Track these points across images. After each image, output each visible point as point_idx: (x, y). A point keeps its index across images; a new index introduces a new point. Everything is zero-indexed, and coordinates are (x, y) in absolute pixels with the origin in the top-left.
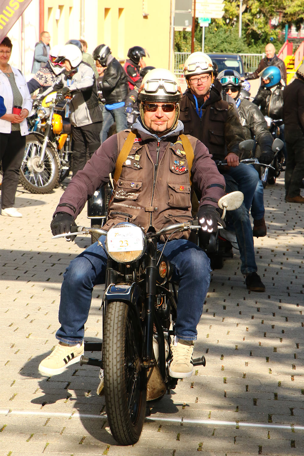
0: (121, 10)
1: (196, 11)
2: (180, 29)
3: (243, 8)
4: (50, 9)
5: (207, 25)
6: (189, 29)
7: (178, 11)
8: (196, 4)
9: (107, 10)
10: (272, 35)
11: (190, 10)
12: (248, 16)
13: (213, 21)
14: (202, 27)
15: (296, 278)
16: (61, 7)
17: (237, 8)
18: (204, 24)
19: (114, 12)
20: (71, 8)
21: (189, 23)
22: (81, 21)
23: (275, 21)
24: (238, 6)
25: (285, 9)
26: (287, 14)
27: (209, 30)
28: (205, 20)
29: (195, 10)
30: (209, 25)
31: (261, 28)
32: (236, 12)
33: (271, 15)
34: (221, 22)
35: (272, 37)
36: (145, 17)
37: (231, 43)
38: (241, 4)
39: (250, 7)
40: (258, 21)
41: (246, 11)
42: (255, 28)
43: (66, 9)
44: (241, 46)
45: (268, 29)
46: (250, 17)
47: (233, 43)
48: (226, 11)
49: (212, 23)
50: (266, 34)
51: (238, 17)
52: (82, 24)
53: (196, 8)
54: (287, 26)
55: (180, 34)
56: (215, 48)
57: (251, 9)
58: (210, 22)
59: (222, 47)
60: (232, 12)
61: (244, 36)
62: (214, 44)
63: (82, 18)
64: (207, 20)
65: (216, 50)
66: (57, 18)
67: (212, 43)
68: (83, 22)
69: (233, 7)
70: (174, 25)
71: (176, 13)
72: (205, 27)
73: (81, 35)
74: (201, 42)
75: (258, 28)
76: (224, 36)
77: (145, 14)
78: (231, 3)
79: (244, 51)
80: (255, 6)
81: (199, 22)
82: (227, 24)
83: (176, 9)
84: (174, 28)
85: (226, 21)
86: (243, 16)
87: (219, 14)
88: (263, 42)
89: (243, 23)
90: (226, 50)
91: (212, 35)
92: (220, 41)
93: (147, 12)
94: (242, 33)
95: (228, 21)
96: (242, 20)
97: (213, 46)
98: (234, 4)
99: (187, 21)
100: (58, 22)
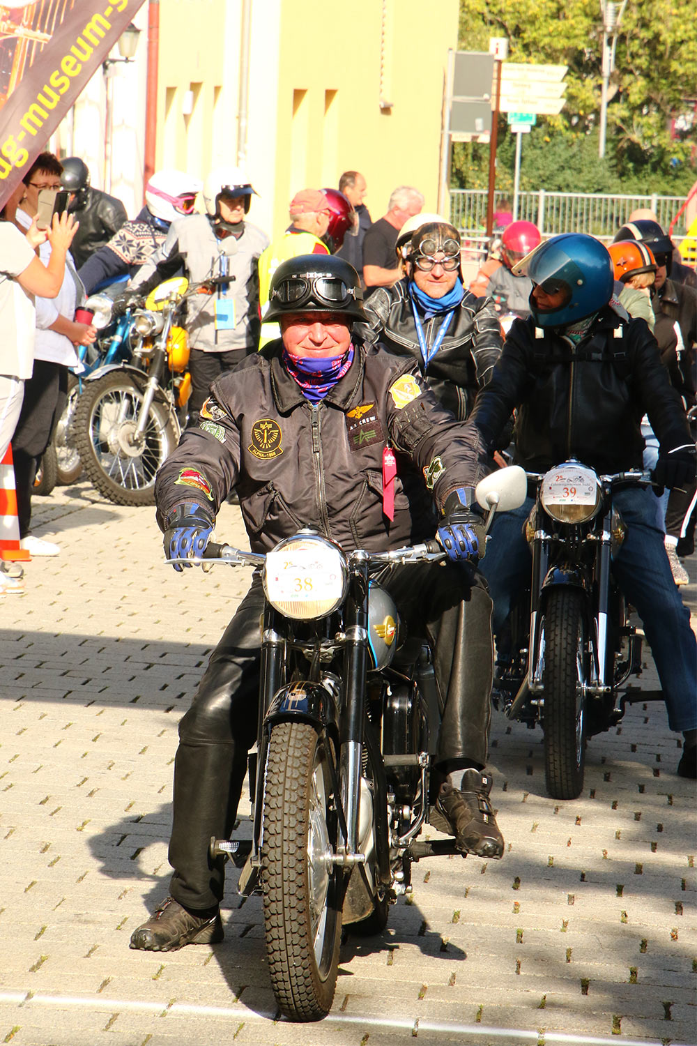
0: (330, 94)
1: (502, 98)
2: (465, 137)
3: (609, 92)
4: (170, 91)
5: (528, 130)
6: (485, 138)
7: (459, 99)
8: (502, 81)
9: (299, 94)
10: (675, 152)
11: (486, 96)
12: (620, 110)
13: (541, 120)
14: (515, 134)
16: (195, 87)
17: (597, 92)
18: (520, 127)
19: (314, 98)
20: (217, 89)
21: (484, 123)
22: (239, 117)
23: (683, 123)
24: (600, 87)
27: (531, 141)
28: (523, 118)
29: (498, 95)
30: (533, 128)
31: (651, 138)
32: (593, 101)
33: (674, 109)
34: (560, 123)
35: (675, 157)
36: (386, 110)
37: (580, 171)
38: (604, 82)
39: (626, 89)
40: (643, 120)
41: (616, 99)
42: (636, 137)
43: (206, 92)
44: (603, 176)
45: (665, 140)
46: (626, 113)
47: (585, 169)
48: (571, 98)
49: (538, 125)
50: (663, 152)
51: (597, 112)
52: (243, 124)
53: (502, 92)
55: (465, 149)
56: (543, 181)
57: (628, 95)
58: (533, 122)
59: (559, 180)
60: (585, 100)
61: (612, 154)
62: (541, 172)
63: (243, 112)
64: (527, 118)
65: (546, 186)
66: (187, 112)
67: (538, 169)
68: (243, 120)
69: (586, 90)
70: (450, 129)
71: (454, 103)
72: (523, 134)
73: (239, 149)
74: (513, 167)
75: (644, 138)
76: (565, 155)
77: (385, 103)
78: (583, 81)
79: (609, 188)
80: (638, 88)
81: (509, 122)
82: (573, 128)
83: (456, 93)
84: (450, 136)
85: (570, 121)
86: (609, 110)
87: (553, 106)
88: (654, 170)
89: (608, 125)
90: (568, 186)
91: (538, 152)
92: (556, 167)
93: (389, 101)
94: (606, 148)
95: (575, 120)
96: (607, 118)
97: (540, 176)
98: (590, 82)
99: (479, 121)
100: (187, 119)
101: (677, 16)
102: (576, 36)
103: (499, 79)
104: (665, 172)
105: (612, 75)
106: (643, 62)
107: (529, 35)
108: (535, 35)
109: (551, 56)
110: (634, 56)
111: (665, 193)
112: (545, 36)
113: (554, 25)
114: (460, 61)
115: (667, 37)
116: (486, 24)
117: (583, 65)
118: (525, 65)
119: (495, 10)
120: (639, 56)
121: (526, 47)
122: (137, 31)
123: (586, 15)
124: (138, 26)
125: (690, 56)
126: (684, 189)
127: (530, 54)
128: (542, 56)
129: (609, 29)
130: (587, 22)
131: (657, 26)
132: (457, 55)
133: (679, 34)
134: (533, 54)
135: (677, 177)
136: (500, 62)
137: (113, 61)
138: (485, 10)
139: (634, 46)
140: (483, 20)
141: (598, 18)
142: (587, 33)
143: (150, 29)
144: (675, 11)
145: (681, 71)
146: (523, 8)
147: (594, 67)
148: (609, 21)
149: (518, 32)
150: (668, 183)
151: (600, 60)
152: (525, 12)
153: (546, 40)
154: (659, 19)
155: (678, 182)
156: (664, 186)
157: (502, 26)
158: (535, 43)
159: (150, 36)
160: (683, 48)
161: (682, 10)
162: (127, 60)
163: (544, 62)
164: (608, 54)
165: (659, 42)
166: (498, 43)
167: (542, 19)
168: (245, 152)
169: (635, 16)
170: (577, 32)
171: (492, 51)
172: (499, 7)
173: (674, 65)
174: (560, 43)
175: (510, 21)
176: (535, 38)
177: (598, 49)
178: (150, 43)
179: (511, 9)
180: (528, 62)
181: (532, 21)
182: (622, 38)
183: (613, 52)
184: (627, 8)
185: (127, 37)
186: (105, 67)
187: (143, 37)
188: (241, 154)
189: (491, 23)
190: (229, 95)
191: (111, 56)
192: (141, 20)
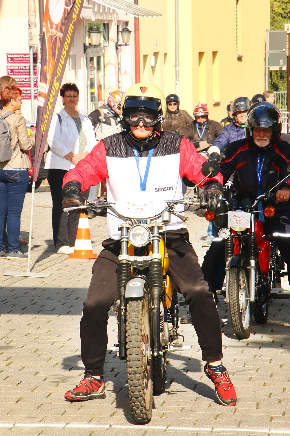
0: (215, 53)
2: (277, 68)
4: (145, 57)
6: (285, 68)
7: (272, 52)
9: (201, 54)
11: (284, 50)
16: (156, 54)
19: (207, 56)
20: (165, 54)
21: (284, 62)
22: (176, 66)
29: (289, 49)
36: (240, 59)
43: (161, 56)
52: (177, 69)
55: (276, 73)
63: (177, 64)
66: (153, 65)
70: (269, 65)
71: (270, 54)
73: (176, 80)
77: (239, 56)
83: (271, 49)
84: (269, 68)
93: (241, 54)
99: (281, 61)
100: (153, 68)
103: (289, 42)
114: (272, 36)
116: (283, 18)
119: (287, 12)
122: (130, 32)
124: (130, 29)
132: (270, 32)
136: (289, 34)
137: (120, 45)
138: (282, 12)
140: (282, 16)
143: (135, 30)
159: (135, 34)
162: (126, 45)
166: (288, 27)
168: (179, 81)
171: (286, 30)
172: (288, 10)
178: (135, 36)
185: (126, 35)
186: (117, 48)
187: (133, 34)
188: (177, 82)
189: (285, 18)
190: (171, 57)
191: (119, 43)
192: (131, 27)
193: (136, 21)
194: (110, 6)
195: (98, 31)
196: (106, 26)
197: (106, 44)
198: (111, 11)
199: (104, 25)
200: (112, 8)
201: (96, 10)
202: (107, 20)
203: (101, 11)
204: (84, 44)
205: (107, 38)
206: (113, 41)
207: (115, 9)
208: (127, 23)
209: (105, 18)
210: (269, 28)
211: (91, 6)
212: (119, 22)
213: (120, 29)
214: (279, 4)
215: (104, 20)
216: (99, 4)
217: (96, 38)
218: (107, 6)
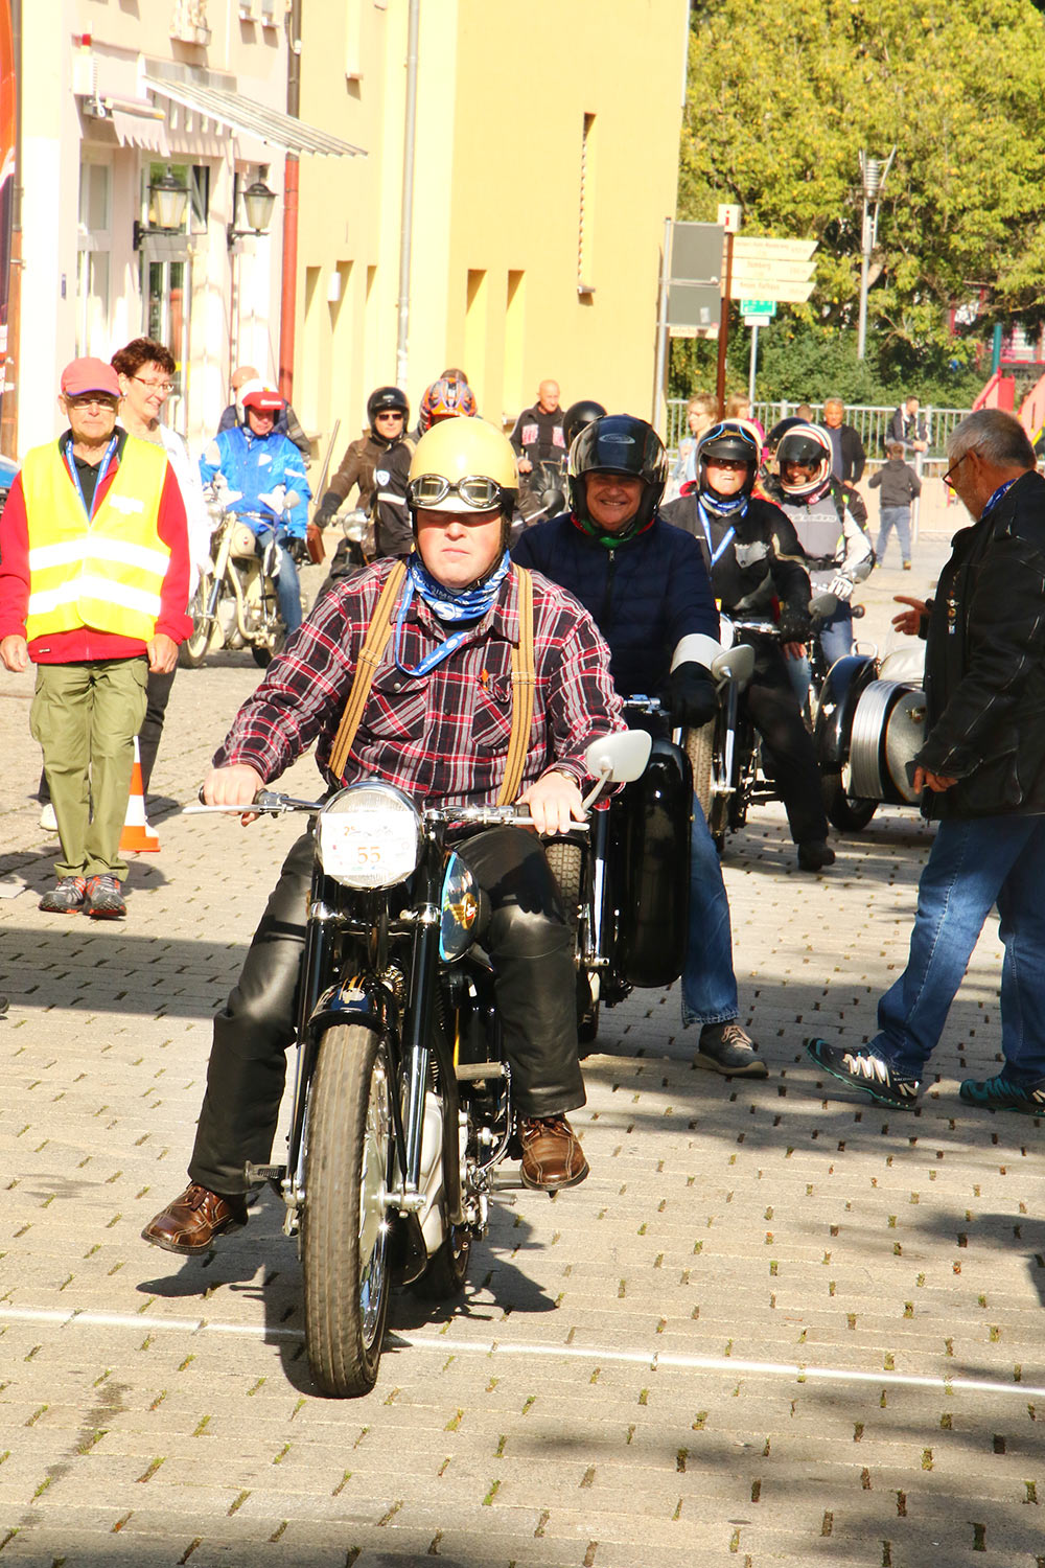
0: (514, 276)
1: (733, 281)
2: (688, 331)
3: (870, 275)
4: (312, 272)
5: (765, 322)
6: (713, 333)
7: (679, 282)
8: (734, 260)
9: (475, 276)
10: (954, 352)
11: (714, 279)
12: (886, 298)
13: (783, 310)
14: (748, 329)
15: (987, 1021)
16: (343, 267)
17: (856, 274)
18: (756, 319)
19: (493, 284)
20: (371, 270)
21: (711, 314)
22: (399, 306)
23: (965, 314)
24: (858, 267)
25: (994, 278)
26: (1002, 292)
27: (771, 337)
28: (760, 308)
29: (729, 277)
30: (772, 320)
31: (925, 333)
32: (849, 285)
33: (954, 296)
34: (808, 315)
35: (954, 358)
36: (585, 297)
37: (833, 376)
38: (865, 261)
39: (892, 271)
40: (915, 311)
41: (880, 283)
42: (905, 332)
43: (357, 274)
44: (864, 382)
45: (943, 337)
46: (892, 302)
47: (840, 374)
48: (822, 281)
49: (779, 316)
50: (939, 352)
51: (855, 299)
52: (404, 314)
53: (733, 274)
54: (999, 327)
55: (686, 348)
56: (786, 389)
57: (895, 278)
58: (773, 313)
59: (807, 387)
60: (840, 284)
61: (874, 354)
62: (783, 377)
63: (404, 298)
64: (766, 307)
65: (790, 395)
66: (334, 297)
67: (779, 373)
68: (404, 309)
69: (841, 273)
70: (667, 320)
71: (673, 287)
72: (760, 328)
73: (399, 346)
74: (747, 371)
75: (916, 333)
76: (815, 355)
77: (584, 288)
78: (838, 258)
79: (871, 398)
80: (908, 269)
81: (742, 313)
82: (822, 321)
83: (675, 274)
84: (667, 330)
85: (820, 309)
86: (871, 297)
87: (799, 292)
88: (928, 374)
89: (869, 317)
90: (818, 396)
91: (780, 351)
92: (803, 370)
93: (589, 284)
94: (867, 345)
95: (826, 311)
96: (868, 309)
97: (782, 383)
98: (847, 260)
99: (704, 311)
100: (334, 307)
101: (958, 177)
102: (828, 202)
103: (730, 257)
104: (943, 379)
105: (874, 253)
106: (914, 236)
107: (767, 200)
108: (774, 200)
109: (797, 228)
110: (903, 227)
111: (942, 405)
112: (787, 202)
113: (800, 188)
114: (681, 236)
115: (946, 204)
116: (711, 186)
117: (838, 240)
118: (764, 240)
119: (723, 168)
120: (910, 229)
121: (763, 216)
122: (272, 196)
123: (841, 176)
124: (272, 189)
125: (975, 228)
126: (967, 399)
127: (768, 226)
128: (786, 229)
129: (870, 194)
130: (842, 184)
131: (932, 190)
132: (676, 226)
133: (960, 200)
134: (773, 224)
135: (958, 384)
136: (731, 235)
137: (241, 234)
138: (711, 168)
139: (903, 215)
140: (708, 182)
141: (856, 180)
142: (842, 200)
143: (287, 192)
144: (955, 171)
145: (963, 246)
146: (759, 167)
147: (852, 242)
148: (870, 183)
149: (753, 196)
150: (946, 391)
151: (858, 233)
152: (761, 172)
153: (790, 207)
154: (934, 180)
155: (959, 391)
156: (941, 395)
157: (733, 188)
158: (775, 210)
159: (286, 202)
160: (966, 218)
161: (964, 169)
162: (258, 233)
163: (786, 235)
164: (869, 226)
165: (935, 209)
166: (728, 212)
167: (783, 180)
168: (406, 350)
169: (904, 176)
170: (828, 196)
171: (721, 221)
172: (728, 165)
173: (955, 240)
174: (806, 211)
175: (743, 184)
176: (774, 205)
177: (857, 218)
178: (287, 211)
179: (744, 168)
180: (766, 235)
181: (771, 182)
182: (888, 206)
183: (875, 223)
184: (894, 167)
185: (258, 204)
186: (231, 242)
187: (279, 203)
188: (401, 353)
189: (719, 187)
190: (386, 278)
191: (237, 228)
192: (274, 182)
193: (292, 164)
194: (215, 116)
195: (178, 186)
196: (203, 173)
197: (200, 227)
198: (219, 132)
199: (197, 169)
200: (222, 121)
201: (174, 125)
202: (205, 157)
203: (189, 128)
204: (136, 224)
205: (202, 211)
206: (220, 218)
207: (230, 124)
208: (262, 170)
209: (200, 150)
210: (673, 215)
211: (161, 112)
212: (239, 163)
213: (243, 187)
214: (703, 145)
215: (196, 157)
216: (185, 109)
217: (171, 208)
218: (208, 114)
